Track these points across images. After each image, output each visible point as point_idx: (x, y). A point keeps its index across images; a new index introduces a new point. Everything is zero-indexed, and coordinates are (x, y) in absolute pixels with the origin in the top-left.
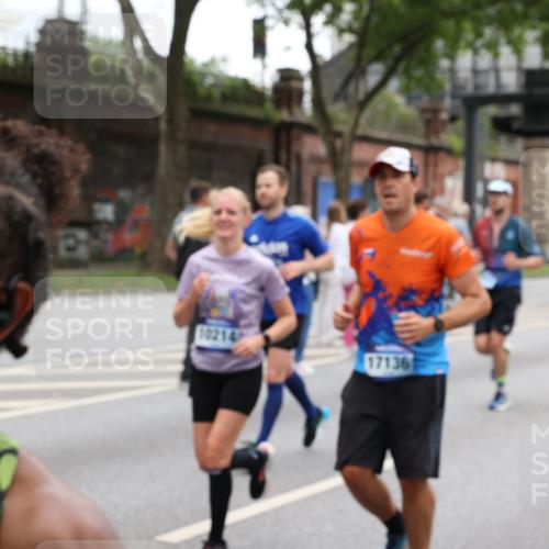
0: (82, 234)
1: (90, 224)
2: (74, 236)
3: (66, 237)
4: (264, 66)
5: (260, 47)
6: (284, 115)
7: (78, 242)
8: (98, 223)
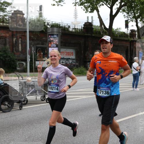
4: (128, 30)
5: (127, 26)
6: (132, 39)
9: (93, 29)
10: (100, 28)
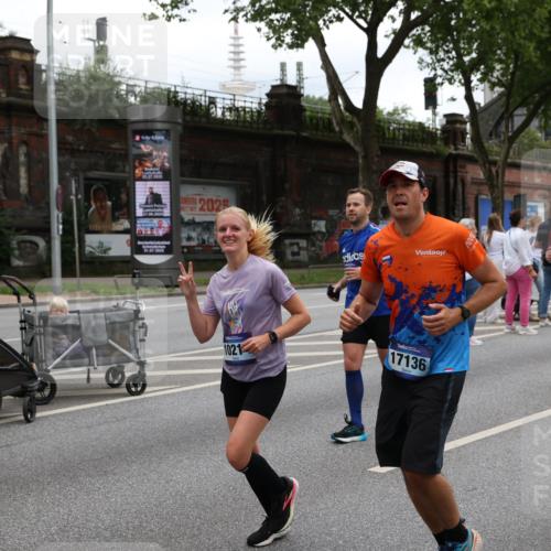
0: (303, 243)
1: (309, 235)
2: (298, 244)
3: (292, 244)
4: (435, 114)
5: (431, 100)
6: (452, 150)
7: (300, 248)
8: (314, 234)
9: (302, 109)
10: (328, 108)
